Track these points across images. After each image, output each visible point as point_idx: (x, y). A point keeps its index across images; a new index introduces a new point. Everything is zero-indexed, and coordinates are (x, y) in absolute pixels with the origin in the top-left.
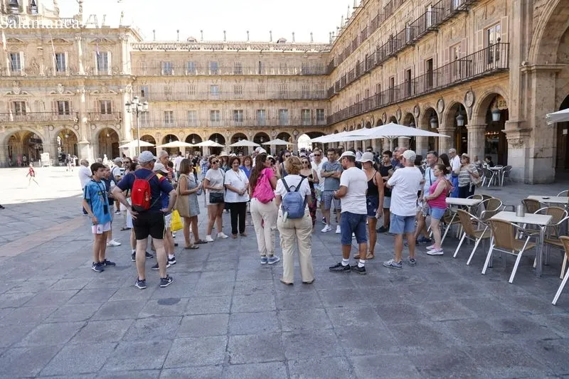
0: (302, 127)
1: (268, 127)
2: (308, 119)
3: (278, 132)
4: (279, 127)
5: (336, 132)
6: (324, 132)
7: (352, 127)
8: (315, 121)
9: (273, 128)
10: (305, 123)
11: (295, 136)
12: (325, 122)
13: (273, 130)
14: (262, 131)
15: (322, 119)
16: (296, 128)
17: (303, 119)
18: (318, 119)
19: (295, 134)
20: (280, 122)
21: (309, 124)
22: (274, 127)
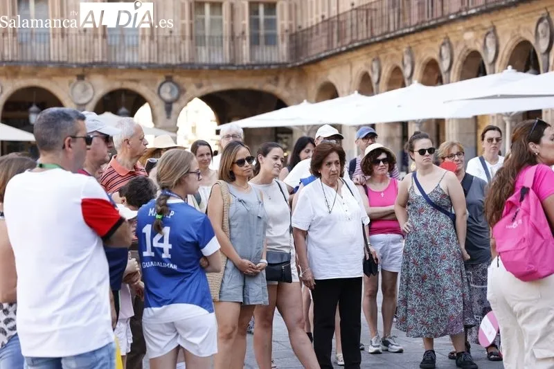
0: (193, 70)
1: (63, 68)
2: (216, 42)
3: (100, 86)
4: (105, 68)
5: (329, 92)
6: (280, 91)
7: (397, 71)
8: (245, 46)
9: (83, 72)
10: (204, 56)
11: (168, 106)
12: (280, 53)
13: (81, 77)
14: (35, 82)
15: (271, 40)
16: (170, 73)
17: (197, 39)
18: (255, 41)
19: (167, 96)
20: (109, 49)
21: (221, 56)
22: (84, 66)
